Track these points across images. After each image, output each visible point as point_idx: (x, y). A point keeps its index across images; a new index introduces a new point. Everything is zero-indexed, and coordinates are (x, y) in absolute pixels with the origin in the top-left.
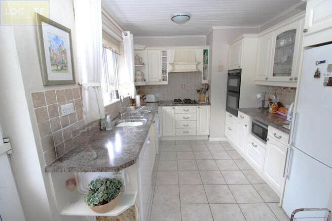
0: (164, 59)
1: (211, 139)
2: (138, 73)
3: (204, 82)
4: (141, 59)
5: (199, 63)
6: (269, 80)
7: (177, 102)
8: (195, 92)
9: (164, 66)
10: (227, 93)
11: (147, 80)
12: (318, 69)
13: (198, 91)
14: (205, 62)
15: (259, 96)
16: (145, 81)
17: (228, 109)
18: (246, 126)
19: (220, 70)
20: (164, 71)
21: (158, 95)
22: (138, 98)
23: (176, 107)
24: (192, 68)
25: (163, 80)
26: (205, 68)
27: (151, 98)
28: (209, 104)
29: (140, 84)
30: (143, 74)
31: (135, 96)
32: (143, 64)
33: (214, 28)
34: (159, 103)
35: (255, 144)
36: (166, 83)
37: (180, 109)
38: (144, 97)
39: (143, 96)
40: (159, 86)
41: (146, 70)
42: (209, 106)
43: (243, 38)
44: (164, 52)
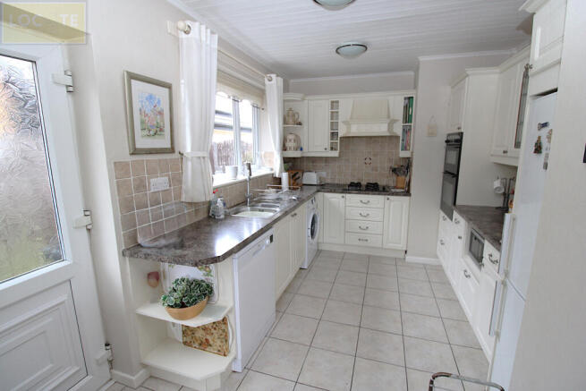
0: (334, 115)
1: (409, 258)
2: (290, 137)
3: (404, 154)
4: (296, 116)
5: (394, 121)
6: (509, 154)
7: (355, 187)
8: (387, 172)
9: (334, 125)
10: (444, 177)
11: (305, 149)
12: (539, 138)
13: (394, 170)
14: (408, 118)
15: (497, 184)
16: (301, 149)
17: (443, 207)
18: (460, 238)
19: (432, 134)
20: (334, 135)
21: (324, 174)
22: (285, 176)
23: (348, 196)
24: (381, 129)
25: (332, 149)
26: (406, 131)
27: (311, 178)
28: (407, 193)
29: (291, 154)
30: (297, 140)
31: (281, 172)
32: (300, 124)
33: (421, 59)
34: (323, 187)
35: (469, 273)
36: (335, 154)
37: (355, 199)
38: (297, 176)
39: (295, 175)
40: (327, 159)
41: (304, 133)
42: (407, 198)
43: (467, 75)
44: (334, 104)
